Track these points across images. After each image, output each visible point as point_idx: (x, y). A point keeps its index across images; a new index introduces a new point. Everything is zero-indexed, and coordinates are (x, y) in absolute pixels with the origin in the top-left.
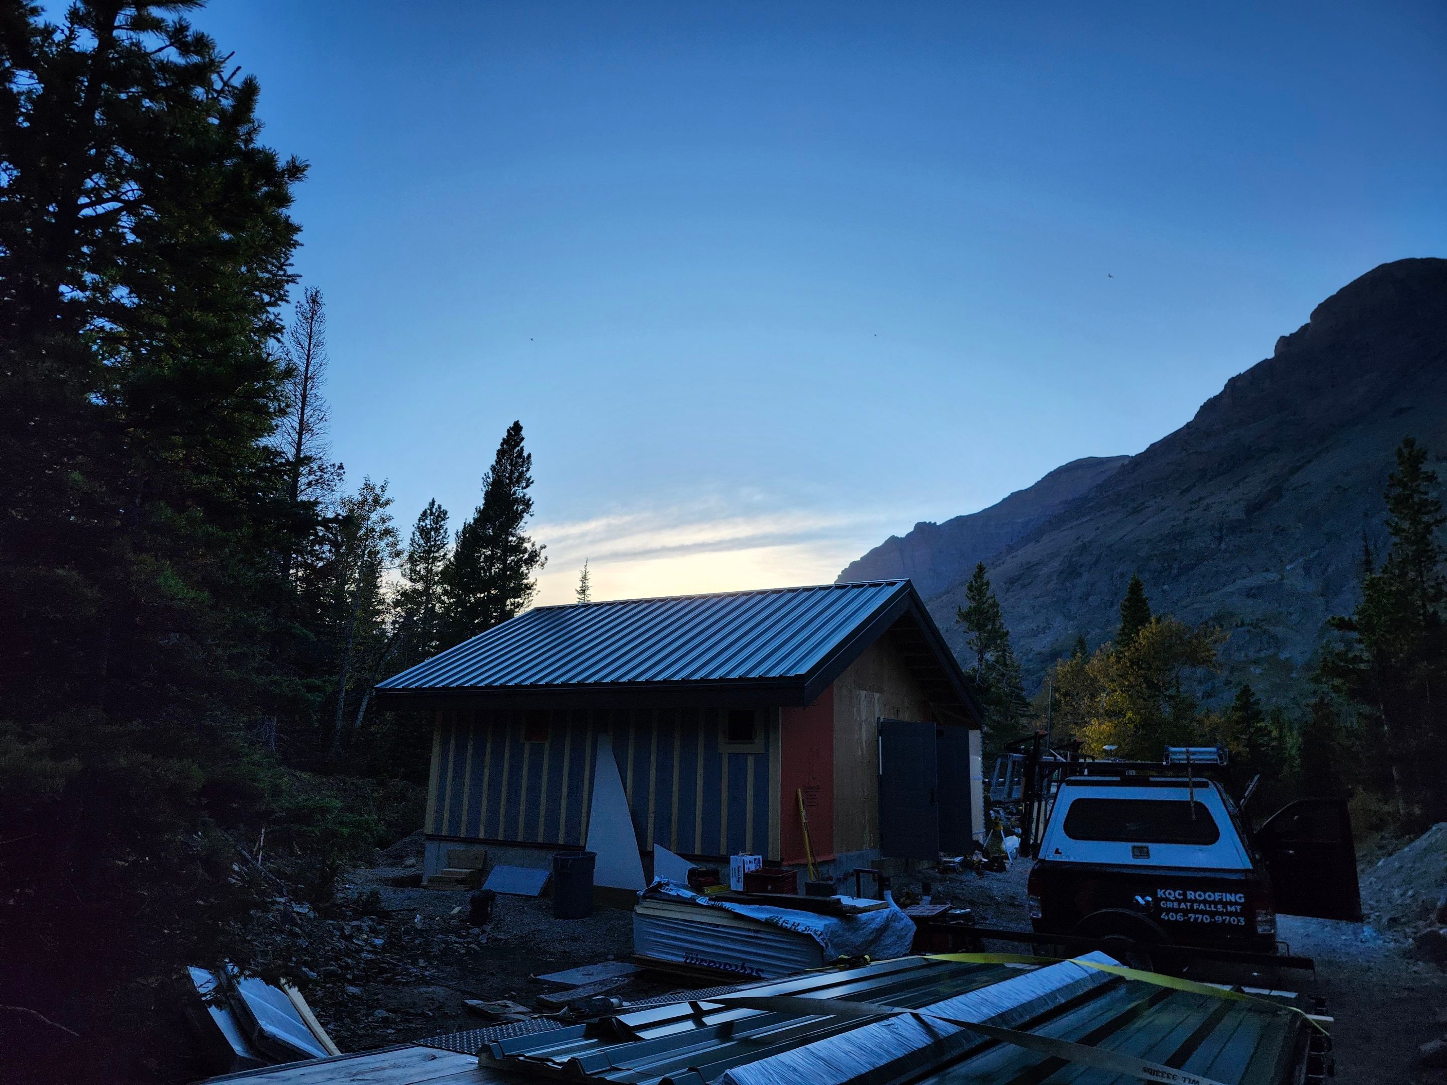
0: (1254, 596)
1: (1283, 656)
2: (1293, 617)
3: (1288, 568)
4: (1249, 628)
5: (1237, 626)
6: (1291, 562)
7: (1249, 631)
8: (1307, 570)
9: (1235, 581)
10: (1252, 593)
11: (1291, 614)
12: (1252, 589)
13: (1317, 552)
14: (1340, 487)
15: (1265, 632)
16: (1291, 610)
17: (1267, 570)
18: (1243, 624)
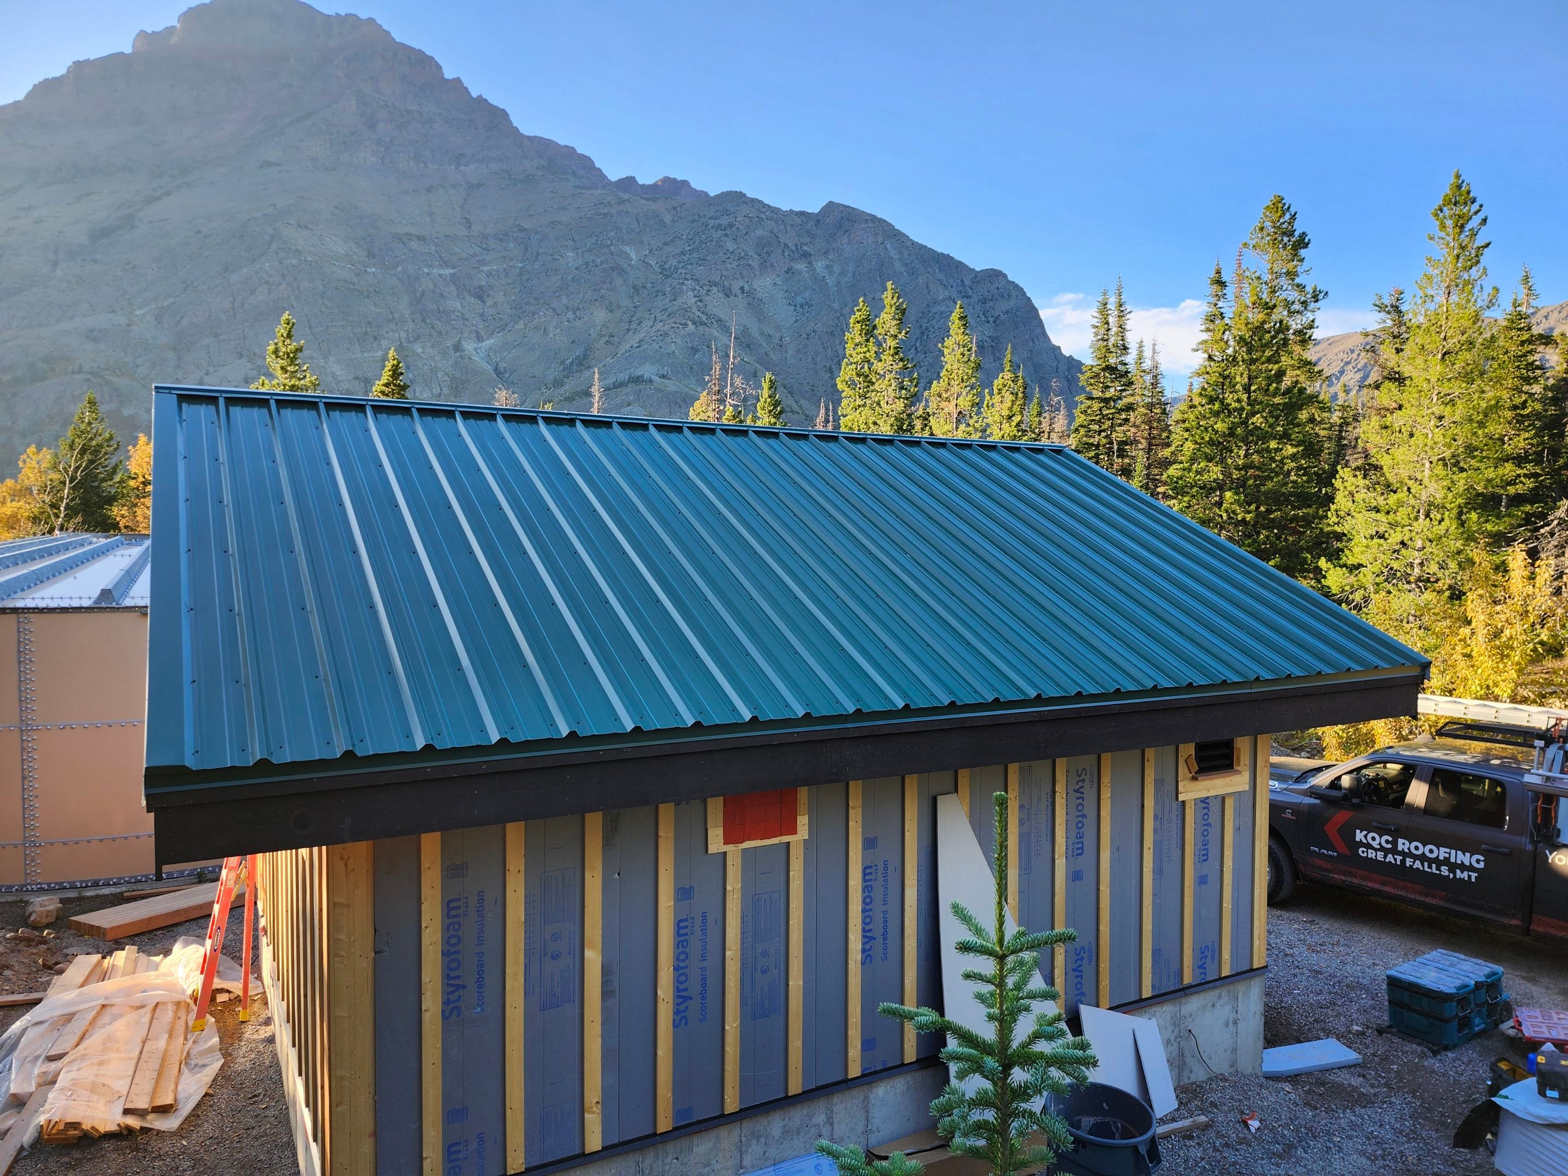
0: (95, 340)
1: (126, 412)
2: (140, 370)
3: (138, 313)
4: (88, 376)
5: (73, 372)
6: (140, 308)
7: (88, 380)
8: (159, 319)
9: (72, 318)
10: (93, 336)
11: (138, 366)
12: (92, 331)
13: (171, 300)
14: (200, 232)
15: (107, 382)
16: (139, 361)
17: (113, 311)
18: (80, 371)
